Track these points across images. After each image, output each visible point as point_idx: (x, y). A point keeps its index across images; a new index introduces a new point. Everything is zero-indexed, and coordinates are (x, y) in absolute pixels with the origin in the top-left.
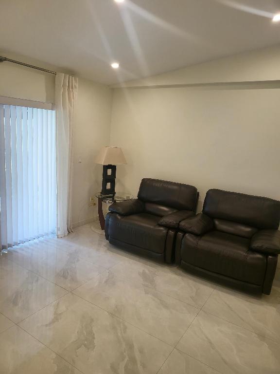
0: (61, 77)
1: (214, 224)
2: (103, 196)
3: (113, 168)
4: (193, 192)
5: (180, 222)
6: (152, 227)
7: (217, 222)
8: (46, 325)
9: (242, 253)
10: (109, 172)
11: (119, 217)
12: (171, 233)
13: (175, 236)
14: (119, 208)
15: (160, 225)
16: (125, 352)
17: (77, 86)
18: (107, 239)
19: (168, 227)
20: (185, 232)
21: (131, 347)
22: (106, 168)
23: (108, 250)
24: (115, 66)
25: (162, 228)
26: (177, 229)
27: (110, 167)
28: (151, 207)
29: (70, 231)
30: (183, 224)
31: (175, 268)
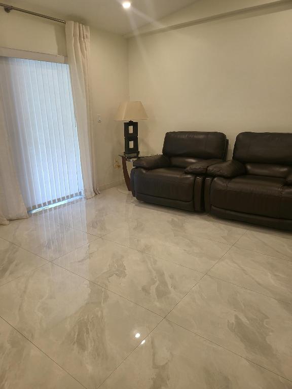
0: (72, 26)
1: (246, 168)
2: (127, 155)
3: (135, 125)
4: (221, 139)
5: (208, 167)
6: (178, 176)
7: (249, 167)
8: (79, 262)
9: (277, 189)
10: (131, 129)
11: (144, 172)
12: (199, 179)
13: (204, 182)
14: (143, 162)
15: (187, 173)
16: (156, 278)
17: (89, 35)
18: (134, 196)
19: (195, 174)
20: (213, 176)
21: (161, 275)
22: (127, 125)
23: (136, 205)
24: (127, 5)
25: (189, 176)
26: (205, 174)
27: (131, 123)
28: (177, 161)
29: (97, 193)
30: (210, 168)
31: (206, 216)
